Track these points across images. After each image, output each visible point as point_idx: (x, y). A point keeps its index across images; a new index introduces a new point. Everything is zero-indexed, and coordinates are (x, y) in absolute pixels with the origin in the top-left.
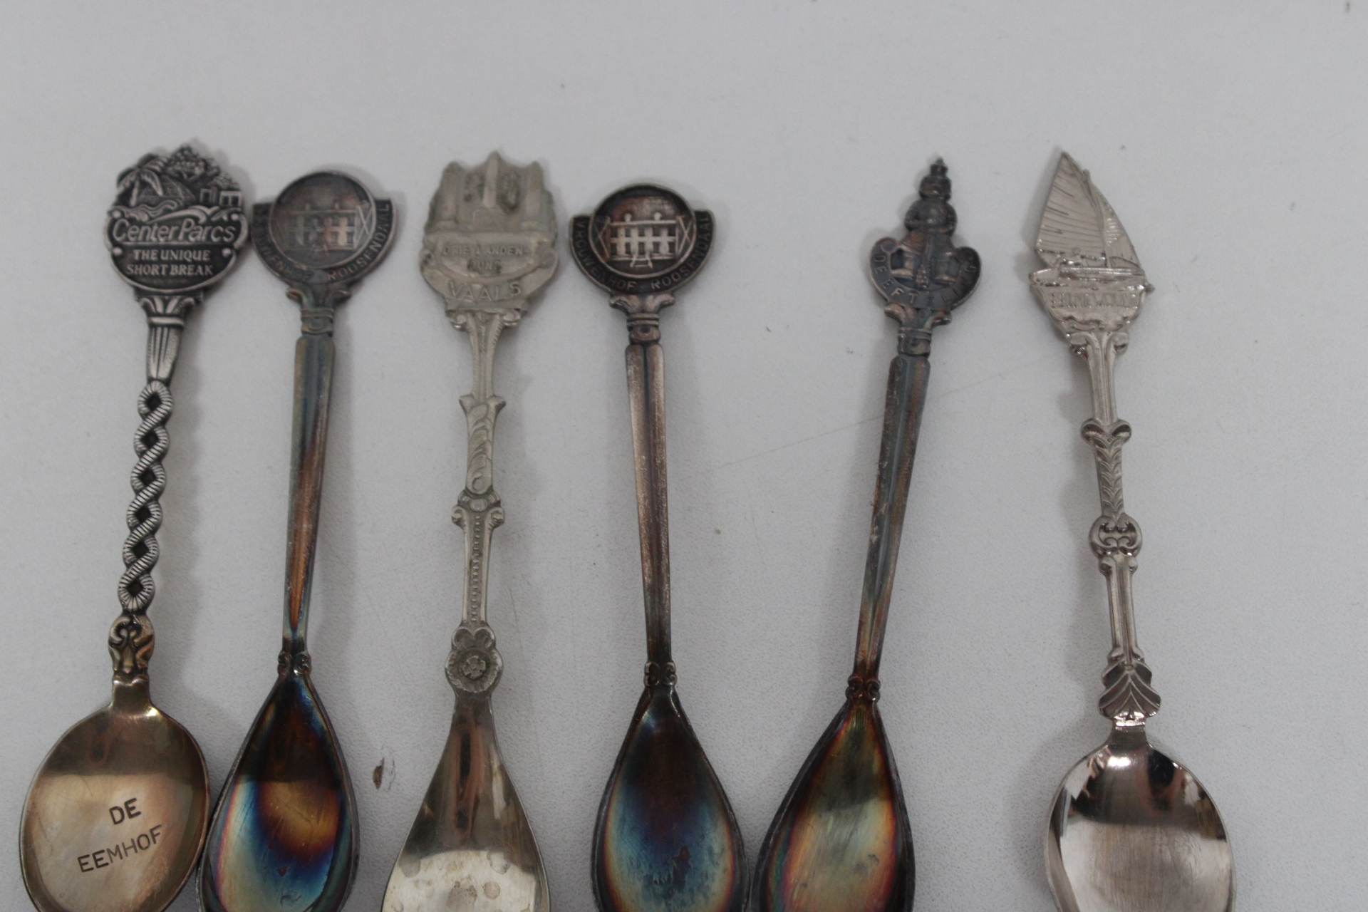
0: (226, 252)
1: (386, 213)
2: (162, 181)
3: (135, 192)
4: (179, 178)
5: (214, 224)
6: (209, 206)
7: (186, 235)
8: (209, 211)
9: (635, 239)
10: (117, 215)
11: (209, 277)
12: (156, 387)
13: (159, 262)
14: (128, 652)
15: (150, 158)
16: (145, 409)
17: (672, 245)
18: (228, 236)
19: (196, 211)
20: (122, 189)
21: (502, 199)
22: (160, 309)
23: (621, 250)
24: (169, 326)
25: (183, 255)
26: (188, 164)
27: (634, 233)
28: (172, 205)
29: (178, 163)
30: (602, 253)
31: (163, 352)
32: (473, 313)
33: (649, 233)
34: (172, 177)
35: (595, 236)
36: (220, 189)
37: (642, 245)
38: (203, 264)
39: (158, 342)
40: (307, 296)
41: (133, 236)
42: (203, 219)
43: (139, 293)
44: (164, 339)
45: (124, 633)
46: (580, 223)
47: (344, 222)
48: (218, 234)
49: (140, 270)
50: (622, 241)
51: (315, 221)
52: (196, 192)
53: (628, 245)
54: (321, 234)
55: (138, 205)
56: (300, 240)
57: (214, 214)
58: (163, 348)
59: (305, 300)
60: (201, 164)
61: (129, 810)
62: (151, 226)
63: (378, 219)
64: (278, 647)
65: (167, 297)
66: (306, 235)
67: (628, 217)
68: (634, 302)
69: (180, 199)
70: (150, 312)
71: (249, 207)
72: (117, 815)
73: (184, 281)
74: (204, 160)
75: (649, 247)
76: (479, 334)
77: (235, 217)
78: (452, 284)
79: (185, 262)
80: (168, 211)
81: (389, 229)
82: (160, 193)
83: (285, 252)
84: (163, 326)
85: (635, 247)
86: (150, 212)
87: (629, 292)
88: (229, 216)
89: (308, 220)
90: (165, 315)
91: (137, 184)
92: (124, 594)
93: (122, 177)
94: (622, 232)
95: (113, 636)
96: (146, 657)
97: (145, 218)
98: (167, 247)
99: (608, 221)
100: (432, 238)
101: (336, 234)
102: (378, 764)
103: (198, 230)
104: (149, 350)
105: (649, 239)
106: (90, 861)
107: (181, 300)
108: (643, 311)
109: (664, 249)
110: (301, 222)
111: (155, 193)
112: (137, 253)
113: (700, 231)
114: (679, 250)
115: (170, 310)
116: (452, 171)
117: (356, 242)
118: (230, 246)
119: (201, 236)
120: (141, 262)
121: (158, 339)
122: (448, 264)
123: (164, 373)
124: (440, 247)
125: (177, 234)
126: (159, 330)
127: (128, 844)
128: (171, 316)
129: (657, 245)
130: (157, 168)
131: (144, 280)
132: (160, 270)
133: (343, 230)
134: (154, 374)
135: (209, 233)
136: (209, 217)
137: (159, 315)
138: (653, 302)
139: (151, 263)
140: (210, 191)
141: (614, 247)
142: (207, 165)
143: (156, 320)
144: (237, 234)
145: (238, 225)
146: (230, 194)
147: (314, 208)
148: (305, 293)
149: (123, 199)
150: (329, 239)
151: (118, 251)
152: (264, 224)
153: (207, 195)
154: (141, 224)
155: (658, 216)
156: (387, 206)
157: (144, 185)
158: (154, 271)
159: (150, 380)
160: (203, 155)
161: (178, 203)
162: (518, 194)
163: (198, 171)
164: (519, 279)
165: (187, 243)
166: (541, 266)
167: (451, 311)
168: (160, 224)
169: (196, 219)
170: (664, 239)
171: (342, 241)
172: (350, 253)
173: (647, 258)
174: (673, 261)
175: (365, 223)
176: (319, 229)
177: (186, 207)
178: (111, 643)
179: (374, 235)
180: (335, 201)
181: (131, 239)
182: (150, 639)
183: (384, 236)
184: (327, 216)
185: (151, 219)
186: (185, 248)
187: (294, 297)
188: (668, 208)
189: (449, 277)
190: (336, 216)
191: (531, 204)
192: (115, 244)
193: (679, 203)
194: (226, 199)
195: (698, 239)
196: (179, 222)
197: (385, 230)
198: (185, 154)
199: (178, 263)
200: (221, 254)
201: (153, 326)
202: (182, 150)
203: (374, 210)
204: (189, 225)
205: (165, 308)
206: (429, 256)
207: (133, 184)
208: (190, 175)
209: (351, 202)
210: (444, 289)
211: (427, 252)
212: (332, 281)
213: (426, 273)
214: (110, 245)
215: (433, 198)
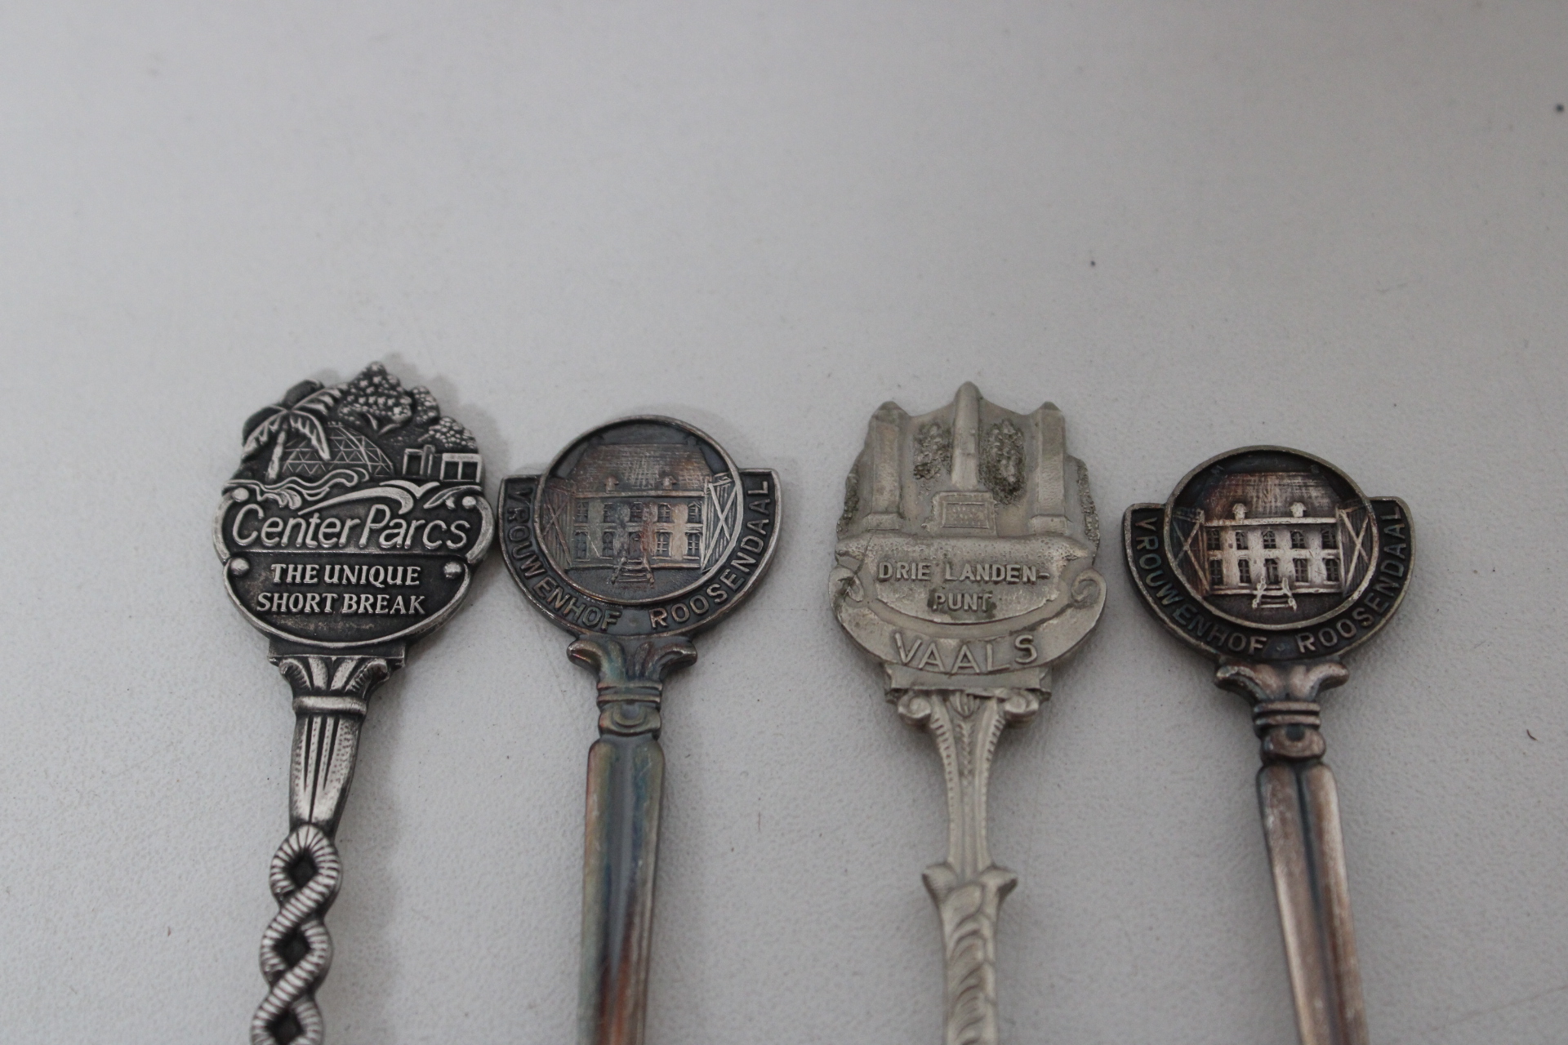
0: (452, 568)
1: (761, 496)
2: (329, 431)
3: (278, 451)
4: (362, 426)
5: (430, 515)
6: (419, 482)
7: (374, 533)
8: (419, 491)
9: (1257, 552)
10: (241, 495)
11: (417, 617)
12: (307, 837)
13: (319, 586)
15: (308, 389)
16: (284, 884)
17: (1331, 564)
18: (457, 539)
19: (397, 491)
20: (251, 446)
21: (990, 474)
22: (319, 681)
23: (1232, 573)
24: (337, 714)
25: (367, 573)
26: (381, 401)
27: (1255, 540)
28: (349, 478)
29: (362, 400)
30: (1194, 580)
31: (323, 767)
32: (944, 694)
33: (1284, 540)
34: (348, 426)
35: (1177, 546)
36: (441, 450)
37: (1271, 563)
38: (404, 590)
39: (314, 747)
40: (610, 660)
41: (269, 536)
42: (407, 506)
43: (279, 648)
44: (327, 741)
46: (1144, 519)
47: (681, 513)
48: (435, 534)
49: (284, 601)
50: (1231, 556)
51: (626, 512)
52: (394, 454)
53: (1244, 564)
54: (639, 537)
55: (280, 477)
56: (595, 548)
57: (428, 495)
58: (324, 759)
59: (606, 666)
60: (406, 401)
62: (307, 517)
63: (746, 508)
65: (334, 658)
66: (607, 539)
67: (1240, 511)
68: (1267, 679)
69: (365, 466)
70: (298, 686)
71: (495, 483)
73: (367, 626)
74: (410, 394)
75: (1287, 568)
76: (958, 740)
77: (468, 502)
78: (898, 636)
79: (369, 588)
80: (340, 489)
81: (770, 527)
82: (325, 455)
83: (566, 572)
84: (325, 714)
85: (1258, 569)
86: (304, 492)
87: (1255, 660)
88: (459, 499)
89: (611, 509)
90: (328, 692)
91: (282, 437)
93: (252, 425)
94: (1230, 538)
97: (296, 503)
98: (336, 558)
99: (1201, 518)
100: (853, 547)
101: (665, 537)
103: (398, 526)
104: (294, 761)
105: (1285, 553)
107: (361, 662)
108: (1289, 697)
109: (1317, 573)
110: (596, 512)
111: (315, 454)
112: (278, 567)
113: (1386, 539)
114: (1347, 575)
115: (338, 683)
116: (888, 416)
117: (705, 554)
118: (458, 557)
119: (403, 538)
120: (283, 587)
121: (315, 740)
122: (889, 597)
123: (324, 810)
124: (871, 566)
125: (356, 531)
126: (317, 721)
128: (339, 693)
129: (1301, 564)
130: (321, 407)
131: (290, 623)
132: (322, 603)
133: (680, 524)
134: (304, 811)
135: (420, 530)
136: (418, 502)
137: (316, 692)
138: (1305, 680)
139: (303, 588)
140: (422, 453)
141: (1216, 567)
142: (416, 402)
143: (311, 702)
144: (473, 534)
145: (474, 514)
146: (460, 458)
147: (621, 485)
148: (607, 653)
149: (254, 465)
150: (653, 546)
151: (240, 565)
152: (524, 517)
153: (414, 458)
154: (287, 513)
155: (1298, 509)
156: (765, 484)
157: (295, 437)
158: (311, 603)
159: (296, 824)
160: (407, 385)
161: (361, 475)
162: (1020, 463)
163: (400, 414)
164: (1032, 628)
165: (374, 551)
166: (1074, 604)
167: (897, 690)
168: (325, 513)
169: (394, 504)
170: (1316, 553)
171: (678, 549)
172: (694, 572)
173: (1286, 590)
174: (1338, 597)
175: (722, 517)
176: (633, 527)
177: (374, 482)
179: (739, 540)
180: (663, 474)
181: (268, 542)
183: (761, 543)
184: (648, 502)
185: (306, 503)
186: (371, 560)
187: (584, 661)
188: (1316, 494)
189: (889, 622)
190: (665, 501)
191: (1046, 484)
192: (236, 552)
193: (1340, 487)
194: (452, 466)
195: (1383, 555)
196: (361, 511)
197: (763, 532)
198: (374, 380)
199: (357, 589)
200: (443, 574)
201: (303, 714)
202: (368, 375)
203: (738, 487)
204: (380, 516)
205: (330, 678)
206: (849, 582)
207: (273, 437)
208: (383, 421)
209: (695, 477)
210: (879, 646)
211: (845, 573)
212: (658, 629)
213: (845, 615)
214: (226, 554)
215: (851, 472)
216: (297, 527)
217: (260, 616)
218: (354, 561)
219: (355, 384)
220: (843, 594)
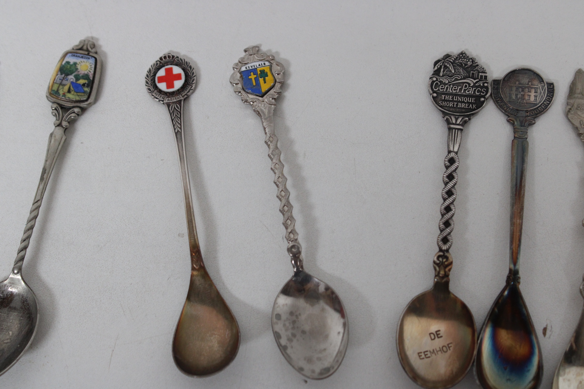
0: (482, 99)
1: (551, 88)
2: (453, 66)
3: (442, 70)
4: (461, 65)
5: (477, 87)
6: (475, 79)
7: (465, 90)
8: (474, 81)
10: (435, 79)
11: (475, 110)
12: (452, 155)
13: (453, 101)
14: (442, 267)
15: (448, 56)
16: (448, 164)
18: (483, 93)
19: (469, 81)
20: (436, 68)
22: (454, 121)
24: (458, 129)
25: (463, 99)
26: (465, 60)
28: (459, 77)
29: (461, 59)
31: (455, 140)
34: (458, 65)
36: (479, 72)
38: (472, 103)
39: (453, 136)
40: (517, 122)
41: (442, 89)
42: (472, 85)
43: (444, 114)
44: (456, 135)
45: (441, 259)
47: (533, 91)
48: (478, 91)
49: (445, 104)
51: (520, 90)
52: (469, 72)
54: (523, 95)
55: (443, 76)
56: (514, 97)
57: (477, 82)
58: (456, 138)
59: (516, 123)
60: (471, 60)
61: (437, 335)
62: (450, 85)
63: (548, 90)
64: (507, 272)
65: (457, 117)
66: (516, 95)
69: (462, 75)
70: (448, 122)
71: (491, 81)
72: (433, 337)
73: (464, 110)
74: (471, 59)
77: (486, 85)
78: (581, 122)
79: (464, 102)
80: (456, 80)
81: (553, 95)
82: (453, 72)
83: (507, 102)
84: (455, 129)
86: (449, 80)
88: (483, 84)
89: (517, 89)
90: (456, 124)
91: (443, 67)
92: (441, 243)
93: (436, 63)
95: (435, 259)
96: (450, 270)
97: (447, 82)
98: (456, 95)
100: (572, 101)
101: (530, 96)
102: (545, 326)
103: (470, 89)
104: (449, 138)
106: (423, 355)
107: (463, 118)
110: (514, 89)
111: (451, 71)
112: (443, 96)
115: (458, 122)
116: (579, 72)
117: (538, 100)
118: (484, 96)
119: (471, 92)
120: (445, 100)
121: (453, 134)
122: (579, 113)
123: (456, 150)
124: (575, 106)
125: (461, 89)
126: (454, 130)
127: (438, 349)
128: (458, 125)
130: (451, 60)
131: (446, 108)
132: (454, 105)
133: (533, 94)
134: (452, 149)
135: (475, 90)
136: (475, 84)
137: (453, 124)
139: (450, 101)
140: (475, 72)
142: (473, 60)
143: (452, 126)
144: (487, 92)
145: (487, 88)
146: (483, 74)
147: (520, 84)
148: (516, 120)
149: (436, 73)
150: (527, 98)
151: (435, 95)
152: (497, 89)
153: (473, 74)
154: (445, 84)
156: (552, 86)
157: (446, 67)
158: (451, 105)
159: (449, 152)
161: (461, 77)
163: (469, 63)
165: (464, 94)
167: (581, 134)
168: (454, 85)
169: (469, 84)
171: (532, 99)
172: (536, 105)
175: (542, 92)
176: (522, 93)
177: (464, 78)
178: (434, 262)
179: (546, 98)
180: (529, 82)
181: (441, 90)
182: (451, 263)
183: (551, 99)
184: (525, 88)
185: (449, 82)
186: (465, 96)
187: (510, 122)
189: (580, 119)
190: (529, 89)
192: (434, 92)
194: (481, 76)
196: (462, 85)
197: (551, 96)
198: (462, 55)
199: (462, 102)
200: (480, 100)
201: (450, 129)
202: (462, 53)
203: (546, 86)
204: (466, 86)
205: (456, 121)
206: (570, 109)
207: (441, 66)
208: (466, 65)
209: (536, 82)
210: (577, 124)
211: (569, 107)
212: (527, 116)
213: (569, 116)
214: (431, 92)
215: (571, 84)
216: (447, 87)
217: (440, 106)
218: (461, 96)
219: (459, 55)
220: (569, 111)
